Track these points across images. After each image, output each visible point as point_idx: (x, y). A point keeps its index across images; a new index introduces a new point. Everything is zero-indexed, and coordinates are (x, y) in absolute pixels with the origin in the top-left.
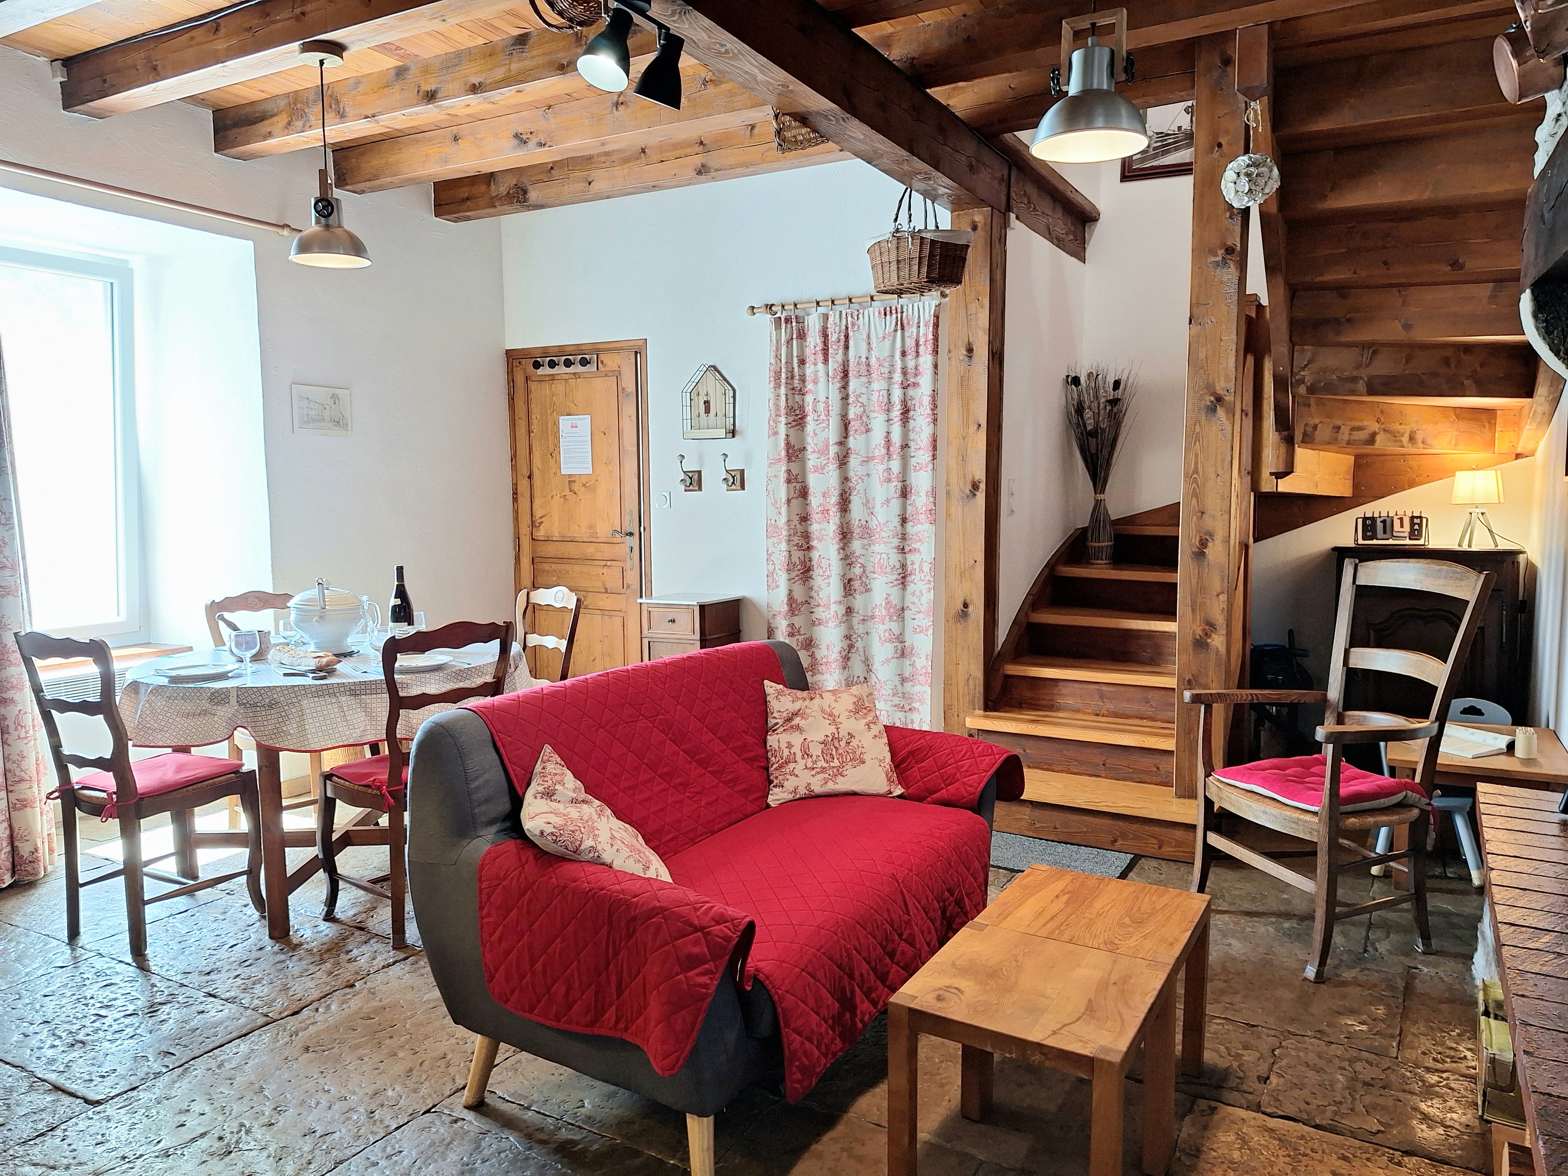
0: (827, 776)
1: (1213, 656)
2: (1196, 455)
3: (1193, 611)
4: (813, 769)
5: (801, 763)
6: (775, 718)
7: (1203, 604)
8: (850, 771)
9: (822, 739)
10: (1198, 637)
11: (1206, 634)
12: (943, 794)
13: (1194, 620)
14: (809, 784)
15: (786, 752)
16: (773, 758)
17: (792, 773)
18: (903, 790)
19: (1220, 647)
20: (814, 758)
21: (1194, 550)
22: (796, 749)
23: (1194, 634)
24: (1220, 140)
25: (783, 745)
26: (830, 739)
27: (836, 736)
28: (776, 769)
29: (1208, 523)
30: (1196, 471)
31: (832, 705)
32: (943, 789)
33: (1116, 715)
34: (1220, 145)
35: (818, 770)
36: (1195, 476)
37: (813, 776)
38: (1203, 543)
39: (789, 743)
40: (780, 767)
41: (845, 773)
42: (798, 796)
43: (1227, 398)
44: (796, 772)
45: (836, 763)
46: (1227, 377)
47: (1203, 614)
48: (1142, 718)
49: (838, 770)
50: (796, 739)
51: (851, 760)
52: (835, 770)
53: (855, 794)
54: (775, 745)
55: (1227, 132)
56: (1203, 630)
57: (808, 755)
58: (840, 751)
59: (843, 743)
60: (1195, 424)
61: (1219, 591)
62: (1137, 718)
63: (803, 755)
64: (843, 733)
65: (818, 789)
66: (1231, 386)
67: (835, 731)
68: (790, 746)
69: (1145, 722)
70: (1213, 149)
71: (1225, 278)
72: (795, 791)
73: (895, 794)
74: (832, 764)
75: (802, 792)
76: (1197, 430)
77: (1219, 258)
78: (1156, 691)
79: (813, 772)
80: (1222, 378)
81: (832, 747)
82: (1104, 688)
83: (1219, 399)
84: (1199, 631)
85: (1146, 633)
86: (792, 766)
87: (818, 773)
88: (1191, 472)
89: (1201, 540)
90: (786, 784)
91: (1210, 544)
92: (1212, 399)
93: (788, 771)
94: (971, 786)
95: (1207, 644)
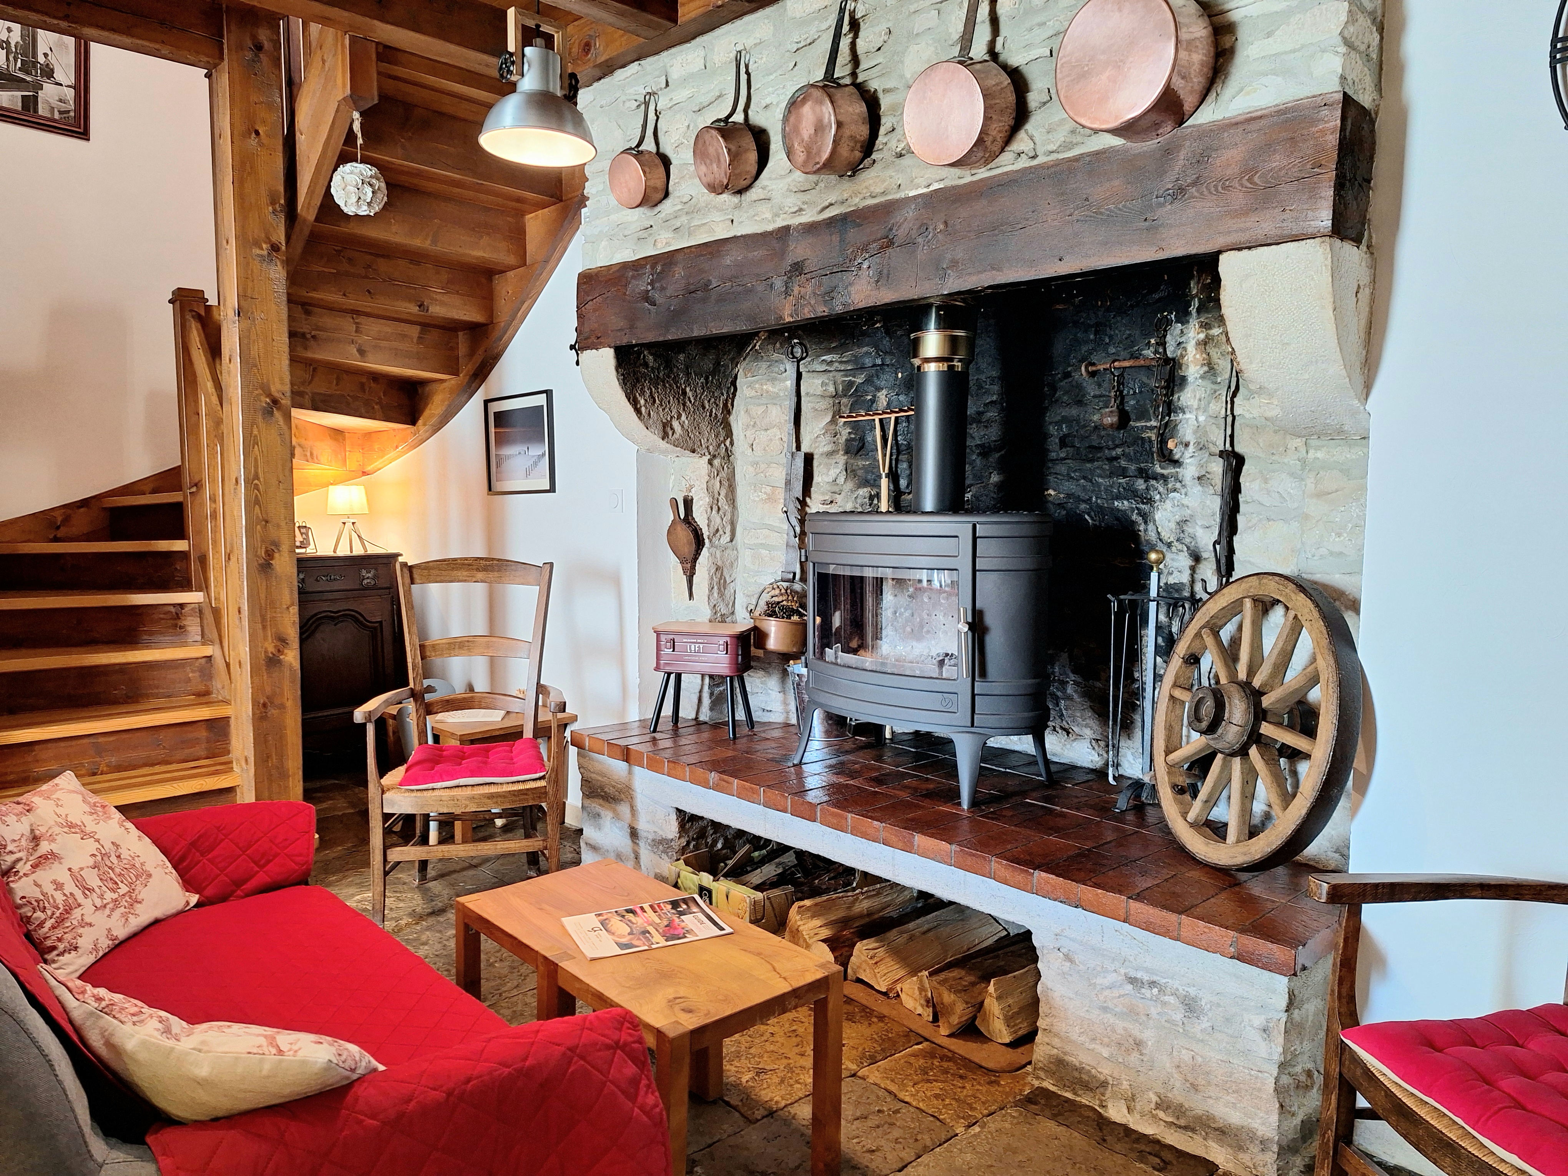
0: (122, 910)
1: (287, 673)
2: (256, 460)
3: (264, 627)
4: (105, 906)
5: (87, 904)
6: (11, 852)
7: (273, 619)
8: (143, 893)
9: (91, 861)
10: (271, 655)
11: (279, 651)
12: (262, 878)
13: (265, 638)
14: (109, 930)
15: (59, 898)
16: (39, 914)
17: (84, 924)
18: (197, 896)
19: (294, 664)
20: (97, 890)
21: (260, 562)
22: (70, 887)
23: (266, 652)
24: (257, 128)
25: (49, 889)
26: (99, 858)
27: (103, 852)
28: (53, 927)
29: (273, 533)
30: (256, 477)
31: (59, 811)
32: (258, 872)
33: (119, 768)
34: (257, 133)
35: (111, 905)
36: (256, 482)
37: (109, 916)
38: (270, 555)
39: (54, 882)
40: (60, 921)
41: (140, 897)
42: (101, 954)
43: (283, 402)
44: (87, 919)
45: (124, 889)
46: (281, 379)
47: (274, 630)
48: (153, 765)
49: (131, 897)
50: (58, 872)
51: (137, 879)
52: (127, 898)
53: (157, 922)
54: (34, 893)
55: (264, 122)
56: (275, 646)
57: (88, 890)
58: (118, 870)
59: (114, 859)
60: (252, 426)
61: (289, 603)
62: (145, 765)
63: (84, 893)
64: (108, 846)
65: (122, 933)
66: (287, 388)
67: (97, 845)
68: (59, 886)
69: (157, 769)
70: (250, 134)
71: (272, 275)
72: (96, 949)
73: (192, 905)
74: (122, 892)
75: (105, 944)
76: (255, 432)
77: (265, 253)
78: (173, 730)
79: (107, 911)
80: (276, 380)
81: (106, 869)
82: (101, 740)
83: (275, 402)
84: (271, 649)
85: (117, 667)
86: (77, 913)
87: (113, 910)
88: (251, 477)
89: (267, 551)
90: (81, 942)
91: (276, 555)
92: (268, 400)
93: (75, 922)
94: (300, 855)
95: (279, 662)
